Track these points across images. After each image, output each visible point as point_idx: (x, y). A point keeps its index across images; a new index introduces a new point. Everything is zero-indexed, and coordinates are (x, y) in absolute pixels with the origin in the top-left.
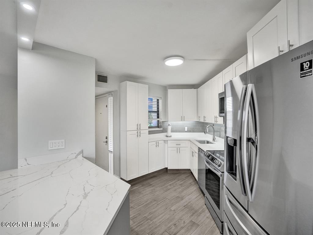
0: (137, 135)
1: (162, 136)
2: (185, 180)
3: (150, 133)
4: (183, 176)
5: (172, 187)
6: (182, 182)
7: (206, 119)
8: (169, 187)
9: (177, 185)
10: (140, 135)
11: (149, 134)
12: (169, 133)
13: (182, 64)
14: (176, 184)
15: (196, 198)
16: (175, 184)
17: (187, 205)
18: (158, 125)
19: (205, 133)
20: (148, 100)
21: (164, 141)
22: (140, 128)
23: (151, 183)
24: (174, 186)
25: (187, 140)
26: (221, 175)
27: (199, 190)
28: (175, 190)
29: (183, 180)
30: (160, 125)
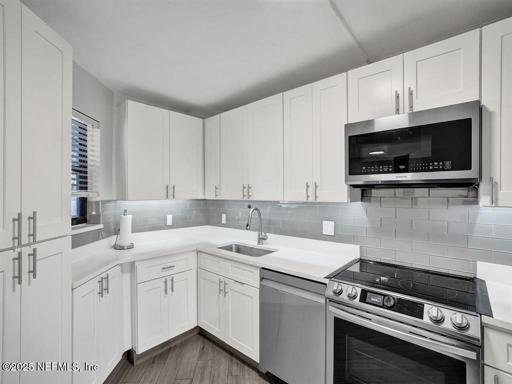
18: (83, 211)
19: (248, 228)
21: (122, 266)
25: (189, 251)
30: (94, 213)
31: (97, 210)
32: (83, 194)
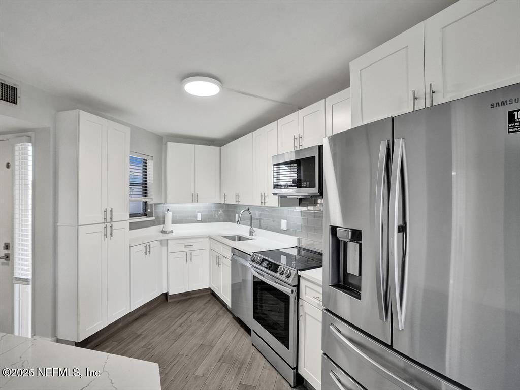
0: (103, 233)
1: (152, 232)
2: (204, 309)
3: (133, 226)
4: (199, 304)
5: (185, 328)
6: (201, 315)
7: (241, 198)
8: (180, 331)
9: (193, 322)
10: (111, 234)
11: (131, 229)
12: (169, 226)
13: (216, 95)
14: (191, 321)
15: (234, 338)
16: (189, 321)
17: (223, 356)
18: (145, 210)
19: (238, 223)
20: (129, 164)
21: (161, 241)
22: (111, 218)
23: (139, 332)
24: (190, 326)
25: (203, 237)
26: (292, 290)
27: (235, 321)
28: (193, 333)
29: (201, 311)
30: (149, 210)
31: (151, 209)
32: (145, 199)
